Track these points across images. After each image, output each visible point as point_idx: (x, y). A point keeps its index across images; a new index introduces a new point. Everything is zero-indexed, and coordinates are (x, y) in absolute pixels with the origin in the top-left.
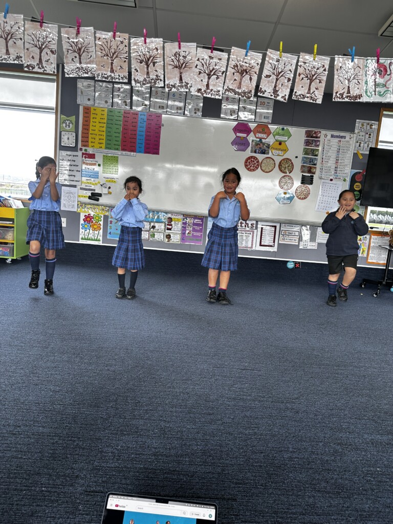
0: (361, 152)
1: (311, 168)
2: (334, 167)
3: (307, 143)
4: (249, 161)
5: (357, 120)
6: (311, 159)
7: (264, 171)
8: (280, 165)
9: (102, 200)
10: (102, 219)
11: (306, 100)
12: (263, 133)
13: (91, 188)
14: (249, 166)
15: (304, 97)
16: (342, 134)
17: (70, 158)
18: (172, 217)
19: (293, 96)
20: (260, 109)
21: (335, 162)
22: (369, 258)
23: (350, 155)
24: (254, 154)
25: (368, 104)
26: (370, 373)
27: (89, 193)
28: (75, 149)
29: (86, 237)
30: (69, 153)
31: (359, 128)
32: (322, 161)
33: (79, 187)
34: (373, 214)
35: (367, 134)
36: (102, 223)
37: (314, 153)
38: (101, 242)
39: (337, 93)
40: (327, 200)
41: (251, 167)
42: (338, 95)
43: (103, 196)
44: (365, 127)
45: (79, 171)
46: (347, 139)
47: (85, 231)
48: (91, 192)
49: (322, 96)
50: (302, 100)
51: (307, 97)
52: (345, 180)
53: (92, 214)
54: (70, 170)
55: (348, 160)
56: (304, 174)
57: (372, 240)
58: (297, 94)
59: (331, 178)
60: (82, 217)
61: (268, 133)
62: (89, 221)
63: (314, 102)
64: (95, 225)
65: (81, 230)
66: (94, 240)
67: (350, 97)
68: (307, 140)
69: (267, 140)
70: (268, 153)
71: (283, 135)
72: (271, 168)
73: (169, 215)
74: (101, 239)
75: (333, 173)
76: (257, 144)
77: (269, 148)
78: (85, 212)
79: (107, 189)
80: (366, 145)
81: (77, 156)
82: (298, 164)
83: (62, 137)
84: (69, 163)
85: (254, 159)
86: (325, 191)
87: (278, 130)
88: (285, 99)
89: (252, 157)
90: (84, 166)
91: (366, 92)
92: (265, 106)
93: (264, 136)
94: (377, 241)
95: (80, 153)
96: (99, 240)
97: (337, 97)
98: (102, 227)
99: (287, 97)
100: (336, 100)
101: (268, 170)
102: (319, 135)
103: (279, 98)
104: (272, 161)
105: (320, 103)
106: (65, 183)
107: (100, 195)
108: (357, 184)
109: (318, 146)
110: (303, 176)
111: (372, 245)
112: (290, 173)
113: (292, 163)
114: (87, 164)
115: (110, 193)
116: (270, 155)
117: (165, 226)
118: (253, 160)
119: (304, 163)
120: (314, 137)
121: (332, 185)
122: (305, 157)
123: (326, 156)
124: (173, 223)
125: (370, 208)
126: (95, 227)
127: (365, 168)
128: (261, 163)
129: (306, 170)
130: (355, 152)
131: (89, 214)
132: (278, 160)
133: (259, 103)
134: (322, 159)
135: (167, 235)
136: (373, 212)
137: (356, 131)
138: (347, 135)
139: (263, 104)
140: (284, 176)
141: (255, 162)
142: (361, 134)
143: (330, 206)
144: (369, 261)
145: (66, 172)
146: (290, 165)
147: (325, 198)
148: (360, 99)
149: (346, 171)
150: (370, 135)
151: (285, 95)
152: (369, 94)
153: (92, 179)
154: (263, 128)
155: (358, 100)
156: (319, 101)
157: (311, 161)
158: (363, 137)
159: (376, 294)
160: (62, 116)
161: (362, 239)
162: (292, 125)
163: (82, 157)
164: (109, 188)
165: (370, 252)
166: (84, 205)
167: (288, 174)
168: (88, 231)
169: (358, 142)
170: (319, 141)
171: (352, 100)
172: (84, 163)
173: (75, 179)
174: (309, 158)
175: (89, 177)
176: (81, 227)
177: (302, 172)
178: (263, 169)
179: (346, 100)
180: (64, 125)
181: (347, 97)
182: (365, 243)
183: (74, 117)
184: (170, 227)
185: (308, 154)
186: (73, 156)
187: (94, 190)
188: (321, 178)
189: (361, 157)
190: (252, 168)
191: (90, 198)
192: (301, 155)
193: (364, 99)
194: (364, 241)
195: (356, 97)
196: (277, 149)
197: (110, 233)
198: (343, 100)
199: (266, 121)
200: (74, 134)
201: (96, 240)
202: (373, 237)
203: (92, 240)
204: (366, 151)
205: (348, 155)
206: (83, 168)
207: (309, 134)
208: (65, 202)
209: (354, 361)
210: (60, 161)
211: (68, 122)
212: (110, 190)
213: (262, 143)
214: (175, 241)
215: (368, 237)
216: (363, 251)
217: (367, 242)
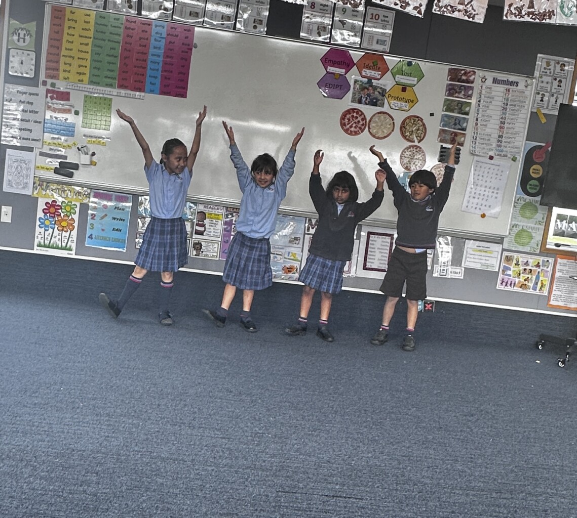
0: (543, 111)
1: (456, 134)
2: (497, 136)
3: (451, 90)
4: (348, 116)
5: (539, 55)
6: (456, 118)
7: (374, 136)
8: (403, 127)
9: (79, 176)
10: (77, 210)
11: (456, 15)
12: (373, 69)
13: (59, 153)
14: (348, 126)
15: (453, 10)
16: (512, 78)
17: (23, 98)
18: (207, 211)
19: (435, 7)
20: (370, 27)
21: (498, 127)
22: (552, 298)
23: (524, 116)
24: (357, 106)
25: (561, 27)
26: (555, 505)
27: (56, 163)
28: (33, 82)
29: (47, 242)
30: (21, 88)
31: (542, 70)
32: (477, 124)
33: (36, 151)
34: (561, 221)
35: (556, 79)
36: (76, 217)
37: (462, 108)
38: (73, 252)
39: (510, 5)
40: (482, 193)
41: (351, 127)
42: (512, 9)
43: (81, 168)
44: (552, 67)
45: (40, 122)
46: (521, 86)
47: (45, 230)
48: (60, 160)
49: (484, 11)
50: (449, 15)
51: (459, 11)
52: (514, 159)
53: (60, 200)
54: (22, 120)
55: (521, 124)
56: (445, 145)
57: (558, 267)
58: (441, 4)
59: (491, 154)
60: (41, 205)
61: (384, 69)
62: (54, 213)
63: (471, 20)
64: (63, 220)
65: (38, 229)
66: (62, 248)
67: (533, 13)
68: (450, 84)
69: (380, 82)
70: (382, 105)
71: (410, 75)
72: (386, 132)
73: (201, 208)
74: (74, 246)
75: (494, 145)
76: (363, 88)
77: (383, 96)
78: (45, 196)
79: (88, 157)
80: (553, 100)
81: (37, 95)
82: (434, 126)
83: (11, 59)
84: (21, 108)
85: (357, 113)
86: (480, 178)
87: (400, 64)
88: (419, 12)
89: (353, 110)
90: (48, 114)
91: (562, 8)
92: (379, 21)
93: (377, 74)
94: (567, 268)
95: (42, 90)
96: (70, 249)
97: (512, 13)
98: (76, 225)
99: (423, 9)
100: (509, 18)
101: (380, 135)
102: (472, 78)
103: (409, 10)
104: (389, 120)
105: (482, 22)
106: (12, 143)
107: (76, 166)
108: (534, 167)
109: (470, 96)
110: (442, 147)
111: (558, 274)
112: (419, 142)
113: (424, 125)
114: (54, 110)
115: (93, 163)
116: (386, 108)
117: (192, 227)
118: (355, 115)
119: (444, 125)
120: (463, 81)
121: (493, 167)
122: (446, 116)
123: (483, 116)
124: (206, 222)
125: (556, 211)
126: (64, 224)
127: (551, 139)
128: (370, 121)
129: (448, 137)
130: (535, 110)
131: (53, 201)
132: (399, 117)
133: (369, 17)
134: (477, 120)
135: (195, 244)
136: (561, 218)
137: (537, 74)
138: (521, 80)
139: (375, 17)
140: (410, 147)
141: (359, 119)
142: (545, 79)
143: (488, 204)
144: (552, 303)
145: (16, 123)
146: (421, 128)
147: (479, 188)
148: (550, 18)
149: (517, 144)
150: (560, 81)
151: (421, 5)
152: (566, 10)
153: (63, 138)
154: (374, 61)
155: (548, 21)
156: (480, 19)
157: (457, 122)
158: (549, 86)
159: (563, 363)
160: (13, 22)
161: (541, 264)
162: (425, 57)
163: (47, 97)
164: (93, 154)
165: (554, 288)
166: (45, 184)
167: (416, 143)
168: (51, 231)
169: (539, 93)
170: (472, 88)
171: (537, 21)
172: (49, 107)
173: (32, 136)
174: (453, 117)
175: (58, 133)
176: (38, 223)
177: (441, 141)
178: (374, 131)
179: (527, 19)
180: (15, 38)
181: (528, 14)
182: (547, 272)
183: (34, 23)
184: (202, 229)
185: (452, 111)
186: (30, 94)
187: (66, 158)
188: (473, 154)
189: (544, 120)
190: (352, 129)
191: (56, 171)
192: (440, 112)
193: (557, 20)
194: (545, 268)
195: (543, 15)
196: (397, 98)
197: (91, 237)
198: (522, 19)
199: (380, 48)
200: (33, 55)
201: (65, 249)
202: (559, 260)
203: (57, 248)
204: (553, 108)
205: (520, 115)
206: (48, 117)
207: (454, 75)
208: (10, 178)
209: (526, 483)
210: (5, 103)
211: (22, 33)
212: (95, 158)
213: (371, 86)
214: (210, 254)
215: (551, 260)
216: (542, 286)
217: (550, 269)
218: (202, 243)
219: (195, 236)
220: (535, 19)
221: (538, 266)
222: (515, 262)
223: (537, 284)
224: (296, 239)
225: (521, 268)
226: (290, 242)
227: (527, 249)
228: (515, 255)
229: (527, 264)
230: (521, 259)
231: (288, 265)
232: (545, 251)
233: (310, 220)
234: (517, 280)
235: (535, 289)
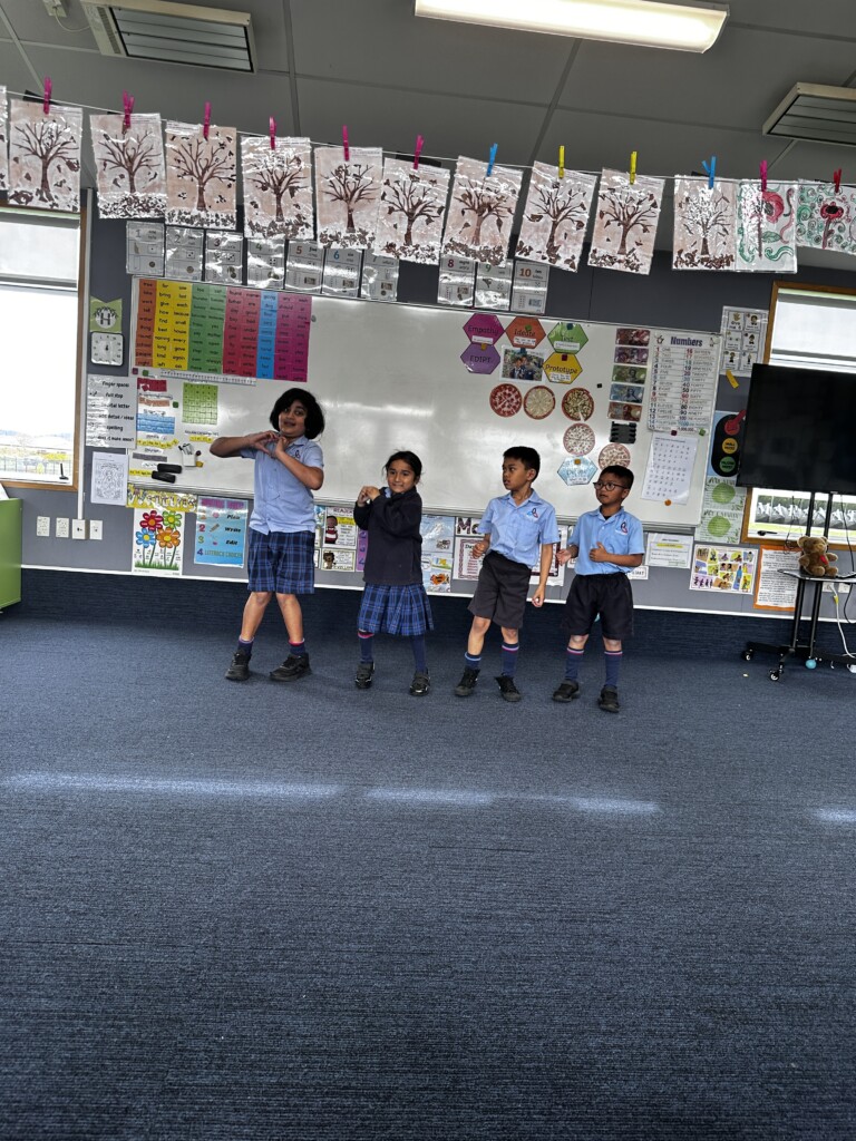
0: (734, 374)
1: (630, 408)
2: (679, 407)
3: (622, 355)
4: (499, 394)
5: (725, 307)
6: (629, 388)
7: (531, 416)
8: (565, 403)
9: (182, 480)
10: (183, 521)
11: (616, 266)
12: (527, 336)
13: (157, 454)
14: (500, 406)
15: (613, 260)
16: (694, 336)
17: (110, 390)
18: (338, 514)
19: (590, 259)
20: (520, 285)
21: (680, 396)
22: (759, 598)
23: (710, 381)
24: (509, 381)
25: (744, 275)
26: (769, 848)
27: (153, 466)
28: (121, 370)
29: (147, 561)
30: (109, 379)
31: (730, 324)
32: (654, 394)
33: (130, 453)
34: (764, 503)
35: (746, 335)
36: (181, 529)
37: (636, 376)
38: (180, 571)
39: (680, 252)
40: (665, 475)
41: (503, 406)
42: (683, 256)
43: (184, 471)
44: (741, 321)
45: (132, 418)
46: (706, 345)
47: (145, 547)
48: (158, 463)
49: (650, 260)
50: (608, 267)
51: (620, 262)
52: (702, 433)
53: (160, 510)
54: (110, 417)
55: (708, 391)
56: (617, 422)
57: (763, 559)
58: (597, 255)
59: (674, 428)
60: (138, 517)
61: (539, 335)
62: (154, 526)
63: (634, 271)
64: (165, 534)
65: (135, 547)
66: (165, 568)
67: (707, 260)
68: (620, 348)
69: (535, 350)
70: (539, 378)
71: (570, 340)
72: (545, 410)
73: (331, 512)
74: (180, 564)
75: (677, 417)
76: (515, 360)
77: (540, 367)
78: (143, 506)
79: (193, 456)
80: (745, 359)
81: (127, 385)
82: (602, 400)
83: (94, 344)
84: (108, 401)
85: (510, 390)
86: (662, 457)
87: (559, 328)
88: (572, 266)
89: (505, 386)
90: (142, 408)
91: (742, 251)
92: (531, 277)
93: (531, 341)
94: (774, 560)
95: (132, 380)
96: (176, 568)
97: (682, 261)
98: (181, 538)
99: (576, 261)
100: (680, 268)
101: (538, 413)
102: (645, 339)
103: (560, 264)
104: (548, 395)
105: (647, 273)
106: (99, 445)
107: (178, 469)
108: (728, 440)
109: (644, 361)
110: (614, 424)
111: (764, 569)
112: (586, 419)
113: (590, 398)
114: (149, 403)
115: (198, 465)
116: (544, 382)
118: (507, 391)
119: (615, 398)
120: (636, 343)
121: (676, 444)
122: (617, 386)
123: (662, 383)
124: (338, 528)
125: (757, 492)
126: (167, 538)
127: (745, 408)
128: (526, 398)
129: (621, 412)
130: (724, 373)
131: (152, 512)
132: (560, 392)
133: (518, 273)
134: (654, 388)
135: (326, 555)
136: (763, 500)
137: (723, 330)
138: (705, 337)
139: (526, 274)
140: (574, 426)
141: (513, 396)
142: (734, 335)
143: (673, 488)
144: (759, 603)
145: (102, 420)
146: (587, 403)
147: (661, 470)
148: (728, 264)
149: (704, 414)
150: (752, 337)
151: (573, 257)
152: (746, 254)
153: (161, 436)
154: (527, 326)
155: (726, 268)
156: (645, 270)
157: (631, 393)
158: (739, 343)
159: (776, 675)
160: (94, 300)
161: (742, 557)
162: (589, 317)
163: (138, 388)
164: (198, 453)
165: (761, 585)
166: (141, 491)
167: (582, 421)
168: (151, 547)
169: (727, 353)
170: (646, 351)
171: (713, 268)
172: (142, 400)
173: (122, 435)
174: (625, 387)
175: (154, 430)
176: (135, 539)
177: (613, 417)
178: (531, 410)
179: (701, 267)
180: (98, 319)
181: (702, 261)
182: (750, 566)
183: (120, 301)
184: (333, 536)
185: (624, 380)
186: (119, 385)
187: (165, 459)
188: (651, 429)
189: (735, 385)
190: (506, 409)
191: (155, 476)
192: (609, 382)
193: (738, 266)
194: (748, 562)
195: (721, 261)
196: (557, 369)
197: (200, 552)
198: (695, 268)
199: (533, 309)
200: (120, 339)
201: (170, 568)
202: (764, 551)
203: (160, 567)
204: (745, 370)
205: (707, 381)
206: (141, 411)
207: (623, 336)
208: (99, 486)
209: (733, 823)
210: (89, 397)
211: (106, 313)
212: (200, 458)
213: (525, 356)
214: (345, 566)
215: (755, 552)
216: (746, 583)
217: (754, 562)
218: (336, 554)
219: (325, 545)
220: (710, 267)
221: (739, 559)
222: (710, 556)
223: (738, 581)
224: (445, 542)
225: (719, 563)
226: (438, 546)
227: (724, 540)
228: (710, 548)
229: (725, 557)
230: (717, 553)
231: (437, 574)
232: (746, 542)
233: (460, 520)
234: (714, 578)
235: (736, 587)
